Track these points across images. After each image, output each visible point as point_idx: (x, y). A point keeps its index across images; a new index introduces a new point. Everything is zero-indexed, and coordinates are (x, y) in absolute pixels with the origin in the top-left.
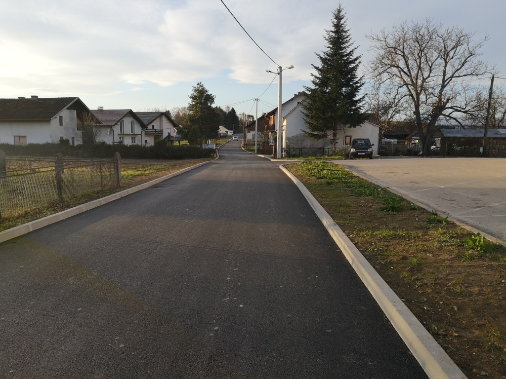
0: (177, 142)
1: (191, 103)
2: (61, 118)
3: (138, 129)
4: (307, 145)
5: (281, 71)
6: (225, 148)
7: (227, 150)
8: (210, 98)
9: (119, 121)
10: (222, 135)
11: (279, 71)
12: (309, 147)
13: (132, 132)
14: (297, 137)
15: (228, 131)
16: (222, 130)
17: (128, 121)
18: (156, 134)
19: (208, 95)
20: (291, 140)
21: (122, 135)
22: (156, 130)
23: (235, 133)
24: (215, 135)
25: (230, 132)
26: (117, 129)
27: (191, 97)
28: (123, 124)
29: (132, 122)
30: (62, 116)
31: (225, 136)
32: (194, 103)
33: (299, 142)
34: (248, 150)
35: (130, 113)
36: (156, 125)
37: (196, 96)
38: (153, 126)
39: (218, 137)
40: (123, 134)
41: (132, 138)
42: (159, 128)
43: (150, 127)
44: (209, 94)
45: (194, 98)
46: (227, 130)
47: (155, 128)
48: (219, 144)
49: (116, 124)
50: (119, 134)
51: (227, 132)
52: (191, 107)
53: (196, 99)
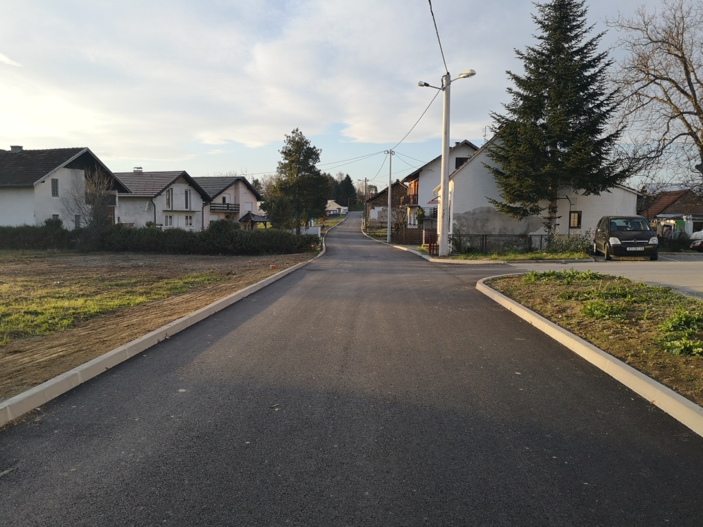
0: (262, 224)
1: (283, 162)
2: (55, 183)
3: (196, 203)
4: (494, 229)
5: (449, 83)
6: (336, 233)
7: (340, 237)
8: (313, 154)
9: (163, 190)
10: (332, 213)
11: (444, 84)
12: (496, 232)
13: (187, 207)
14: (474, 213)
15: (341, 207)
16: (332, 206)
17: (179, 190)
18: (228, 211)
19: (309, 149)
20: (463, 220)
21: (170, 213)
22: (228, 204)
23: (350, 210)
24: (321, 213)
25: (344, 209)
26: (161, 203)
27: (283, 153)
28: (172, 194)
29: (186, 192)
30: (57, 180)
31: (336, 215)
32: (287, 161)
33: (479, 224)
34: (372, 236)
35: (184, 177)
36: (229, 196)
37: (290, 151)
38: (224, 199)
39: (326, 215)
40: (172, 211)
41: (187, 218)
42: (233, 202)
43: (219, 200)
44: (312, 146)
45: (287, 154)
46: (339, 207)
47: (227, 202)
48: (327, 226)
49: (159, 194)
50: (163, 211)
51: (340, 209)
52: (283, 168)
53: (291, 155)
